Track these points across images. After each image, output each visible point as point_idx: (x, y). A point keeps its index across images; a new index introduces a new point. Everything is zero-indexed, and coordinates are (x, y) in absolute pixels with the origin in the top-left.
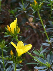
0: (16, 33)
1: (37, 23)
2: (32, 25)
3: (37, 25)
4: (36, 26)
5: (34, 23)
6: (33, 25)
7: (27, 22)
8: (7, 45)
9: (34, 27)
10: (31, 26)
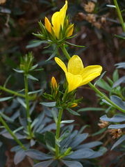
0: (64, 35)
1: (105, 16)
2: (92, 20)
3: (103, 19)
4: (100, 22)
5: (96, 16)
6: (94, 20)
7: (81, 14)
8: (36, 65)
9: (98, 25)
10: (90, 21)
